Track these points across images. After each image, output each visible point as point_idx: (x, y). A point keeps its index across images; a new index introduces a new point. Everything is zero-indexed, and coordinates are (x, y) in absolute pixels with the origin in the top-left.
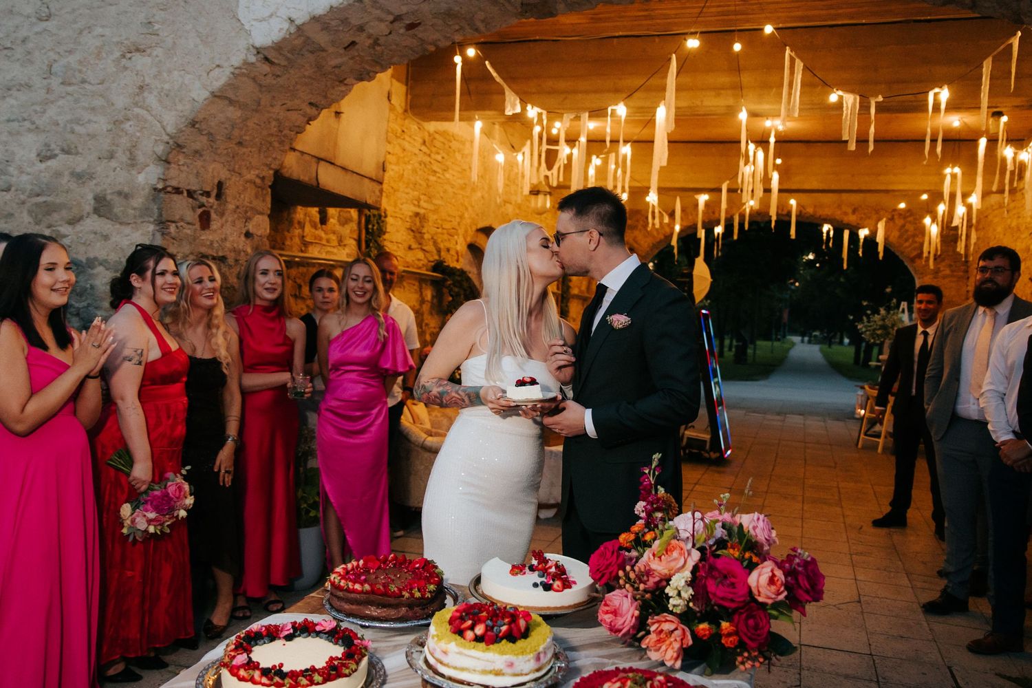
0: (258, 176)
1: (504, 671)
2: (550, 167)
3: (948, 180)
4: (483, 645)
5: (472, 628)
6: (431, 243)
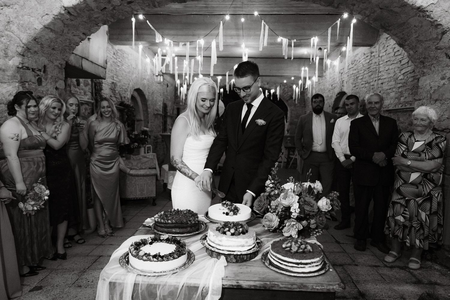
2: (162, 66)
3: (303, 72)
6: (118, 94)
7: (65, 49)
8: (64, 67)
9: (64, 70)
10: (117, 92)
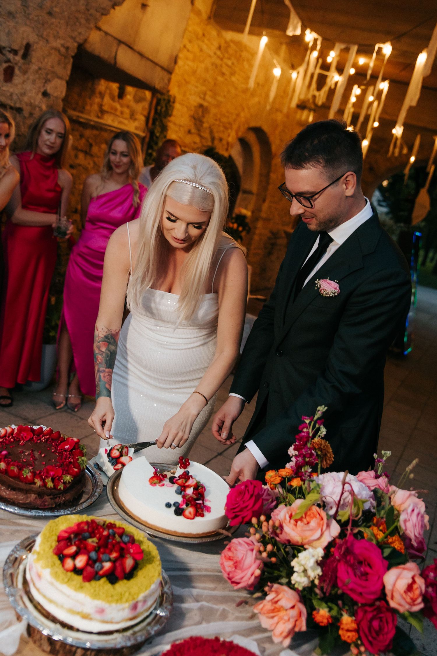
0: (63, 45)
1: (92, 616)
4: (79, 579)
5: (74, 556)
7: (77, 19)
8: (73, 54)
9: (71, 60)
10: (205, 125)
